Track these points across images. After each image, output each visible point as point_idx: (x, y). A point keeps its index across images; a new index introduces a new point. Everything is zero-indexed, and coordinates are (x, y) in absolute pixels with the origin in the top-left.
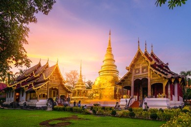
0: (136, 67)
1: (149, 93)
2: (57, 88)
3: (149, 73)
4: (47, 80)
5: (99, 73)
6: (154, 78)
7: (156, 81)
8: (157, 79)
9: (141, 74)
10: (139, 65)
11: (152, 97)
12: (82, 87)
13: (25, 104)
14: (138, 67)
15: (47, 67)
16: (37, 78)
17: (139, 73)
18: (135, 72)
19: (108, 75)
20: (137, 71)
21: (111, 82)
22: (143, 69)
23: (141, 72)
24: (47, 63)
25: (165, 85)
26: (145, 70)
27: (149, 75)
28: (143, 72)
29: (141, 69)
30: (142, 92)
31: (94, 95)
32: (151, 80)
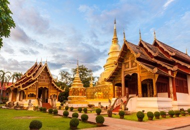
0: (125, 62)
3: (138, 67)
4: (35, 80)
6: (143, 73)
8: (147, 74)
9: (130, 68)
10: (128, 59)
15: (41, 66)
18: (125, 66)
20: (127, 66)
22: (132, 63)
25: (155, 80)
27: (138, 70)
28: (132, 67)
32: (140, 76)
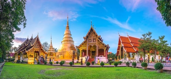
0: (89, 38)
1: (97, 54)
2: (38, 51)
3: (97, 42)
4: (33, 46)
5: (62, 42)
6: (100, 46)
7: (101, 48)
8: (102, 47)
11: (99, 56)
12: (53, 50)
13: (22, 61)
14: (91, 38)
15: (32, 39)
16: (27, 46)
17: (91, 42)
18: (89, 40)
19: (68, 43)
21: (70, 48)
22: (93, 40)
23: (92, 41)
24: (32, 37)
25: (105, 50)
26: (95, 40)
27: (97, 44)
29: (92, 40)
30: (91, 54)
31: (60, 56)
32: (98, 47)
